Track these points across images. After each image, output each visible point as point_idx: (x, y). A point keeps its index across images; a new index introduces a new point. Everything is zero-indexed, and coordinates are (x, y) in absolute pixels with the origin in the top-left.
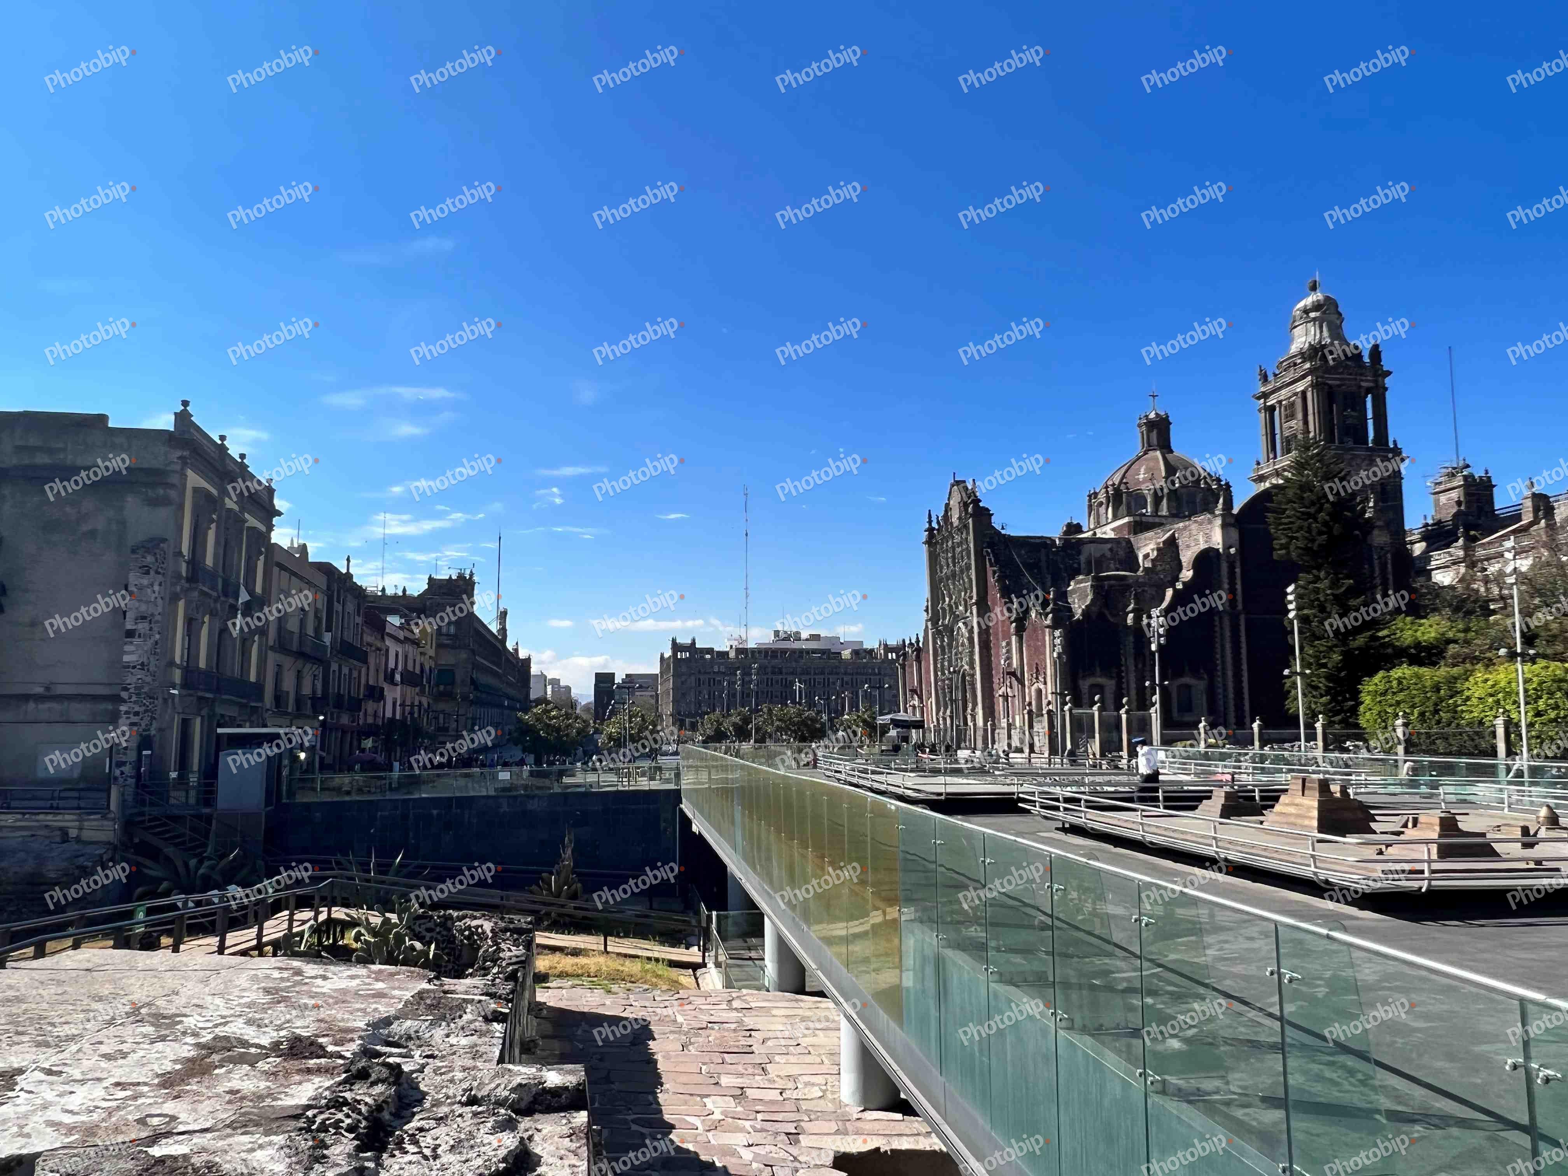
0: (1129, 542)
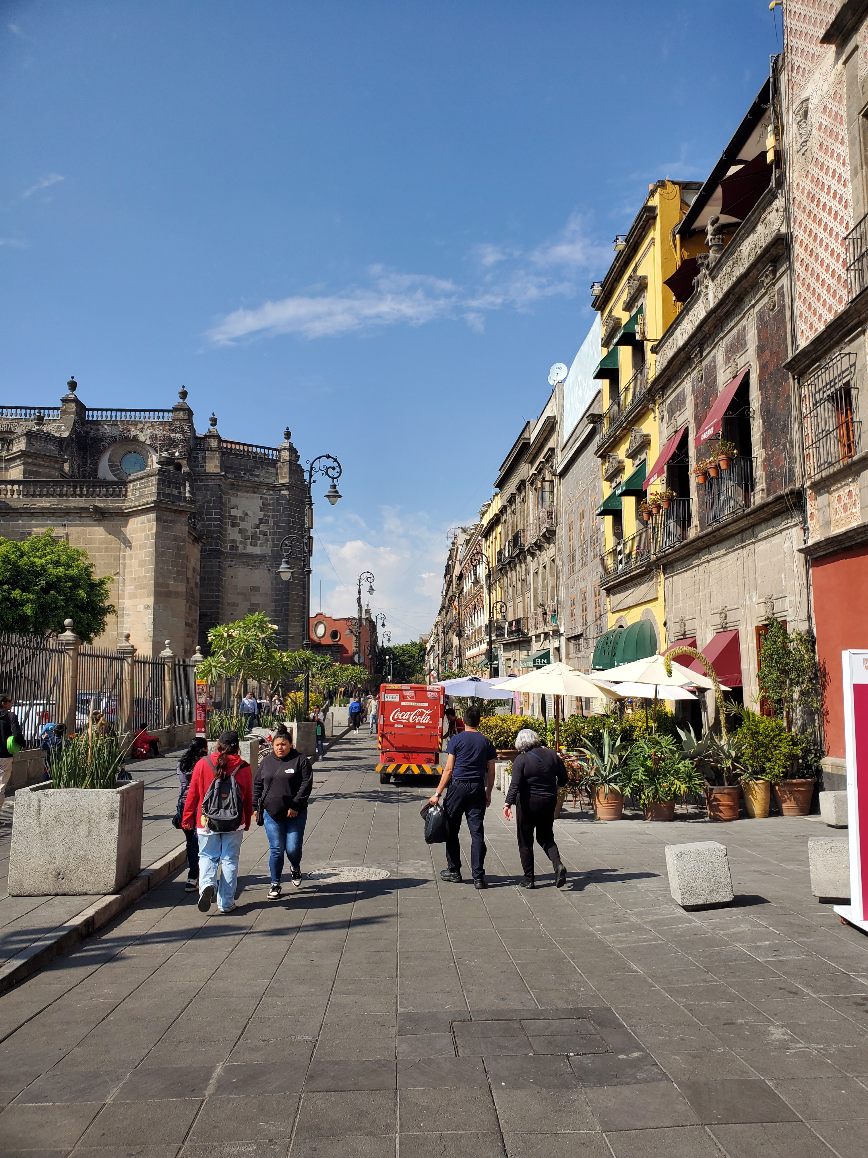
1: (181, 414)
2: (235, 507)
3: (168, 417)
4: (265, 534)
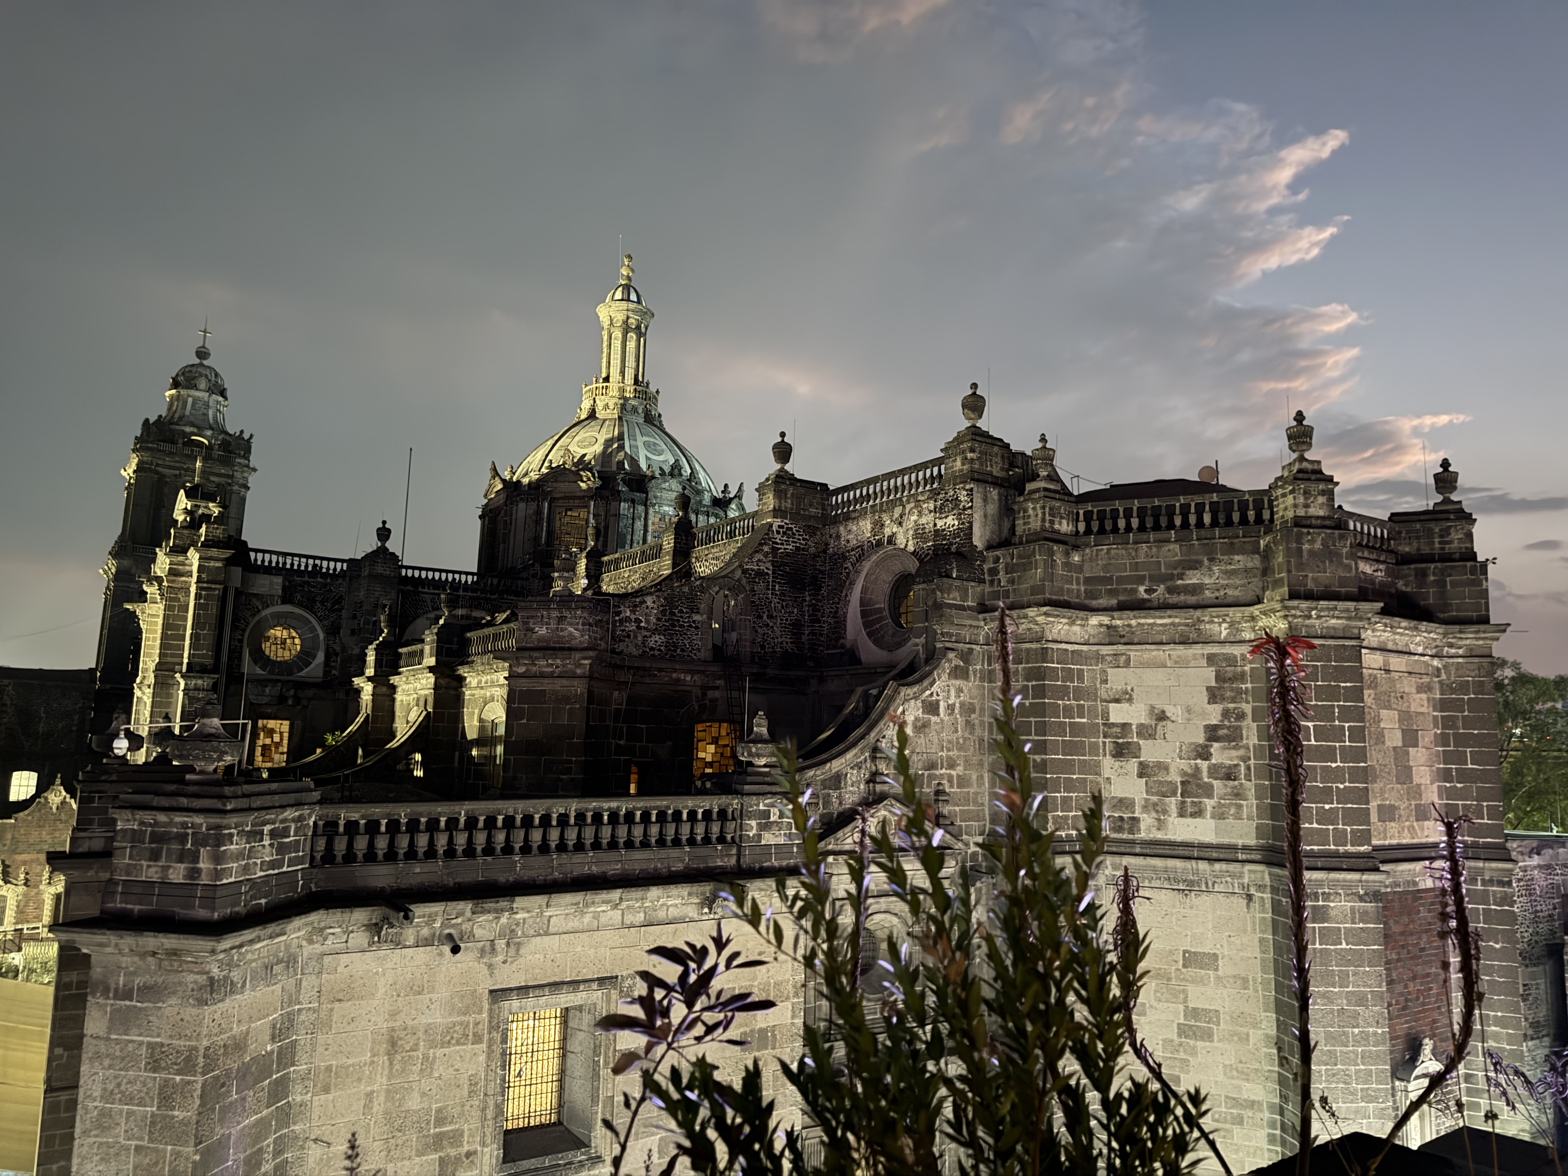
1: (958, 462)
2: (1125, 697)
4: (1229, 775)
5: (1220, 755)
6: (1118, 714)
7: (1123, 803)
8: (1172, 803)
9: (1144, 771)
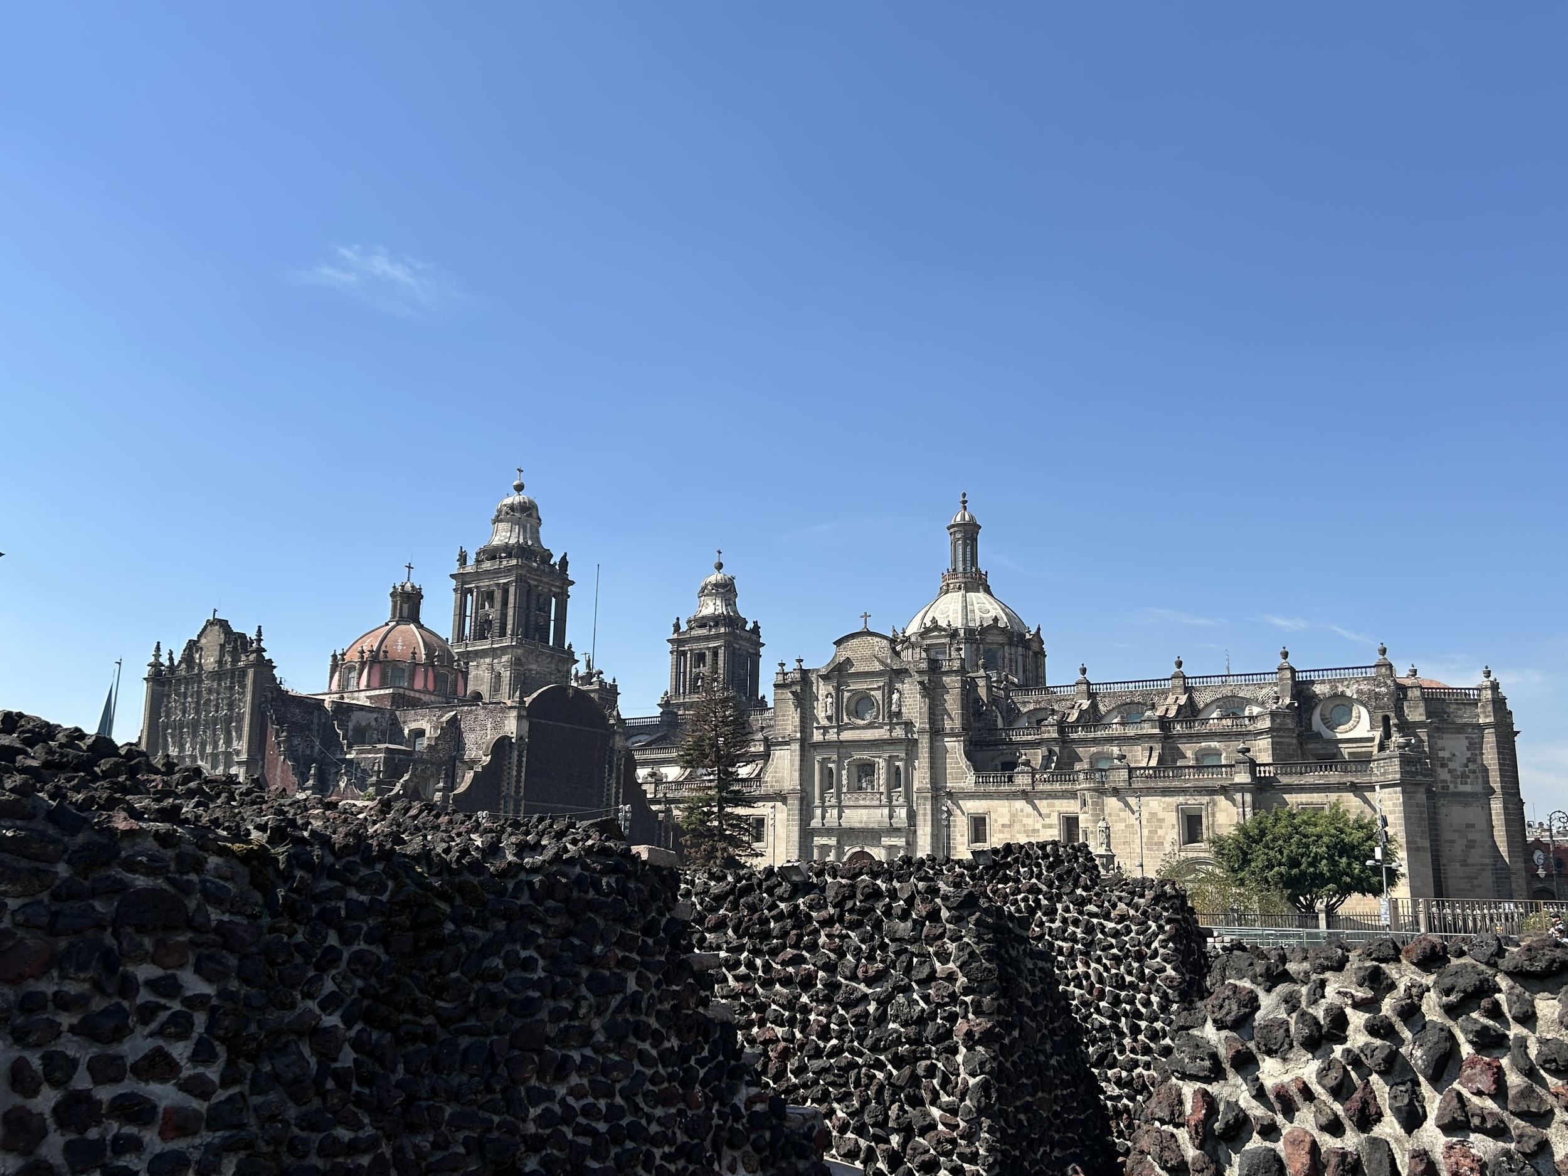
0: (392, 713)
1: (1383, 670)
2: (1443, 749)
3: (1372, 672)
4: (1474, 772)
5: (1471, 766)
6: (1441, 754)
7: (1445, 781)
8: (1459, 781)
9: (1450, 771)
